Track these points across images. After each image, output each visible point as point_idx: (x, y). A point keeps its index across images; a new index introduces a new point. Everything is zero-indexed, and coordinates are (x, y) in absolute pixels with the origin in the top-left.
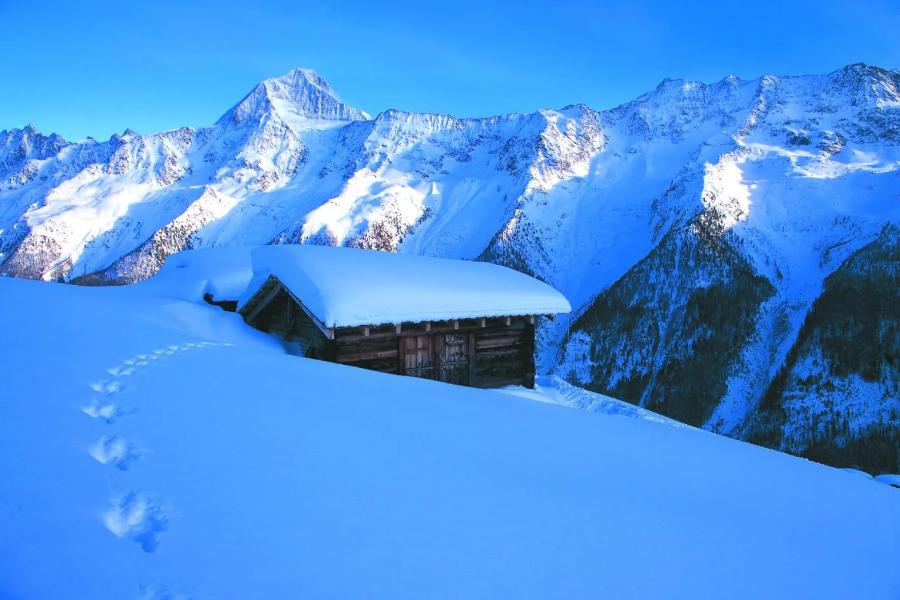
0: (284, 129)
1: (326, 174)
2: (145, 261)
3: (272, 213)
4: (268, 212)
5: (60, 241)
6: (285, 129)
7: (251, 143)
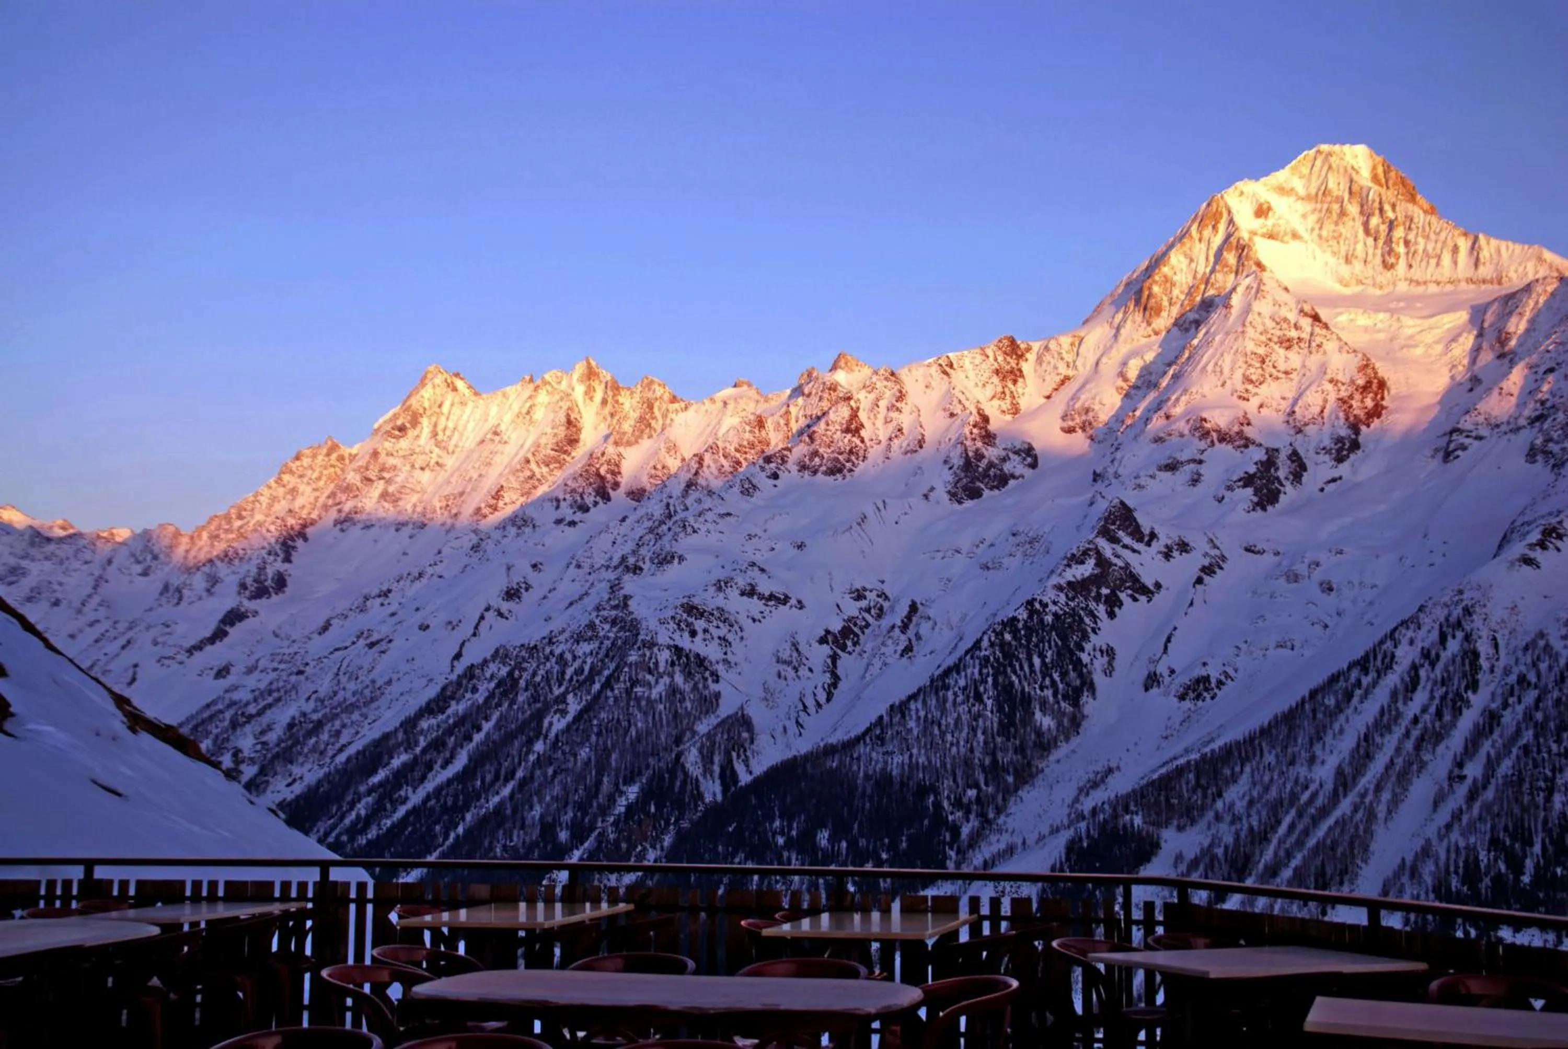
0: (1306, 323)
1: (1464, 448)
2: (965, 718)
3: (1318, 575)
4: (1301, 568)
5: (714, 661)
6: (1309, 320)
7: (1210, 368)
